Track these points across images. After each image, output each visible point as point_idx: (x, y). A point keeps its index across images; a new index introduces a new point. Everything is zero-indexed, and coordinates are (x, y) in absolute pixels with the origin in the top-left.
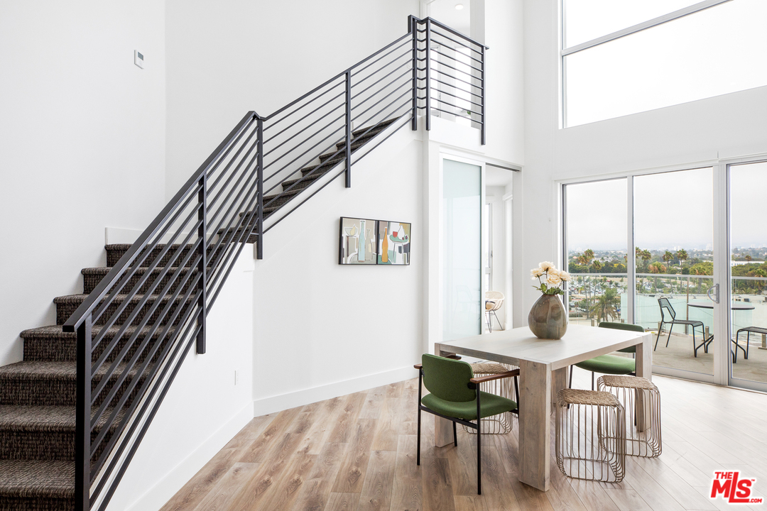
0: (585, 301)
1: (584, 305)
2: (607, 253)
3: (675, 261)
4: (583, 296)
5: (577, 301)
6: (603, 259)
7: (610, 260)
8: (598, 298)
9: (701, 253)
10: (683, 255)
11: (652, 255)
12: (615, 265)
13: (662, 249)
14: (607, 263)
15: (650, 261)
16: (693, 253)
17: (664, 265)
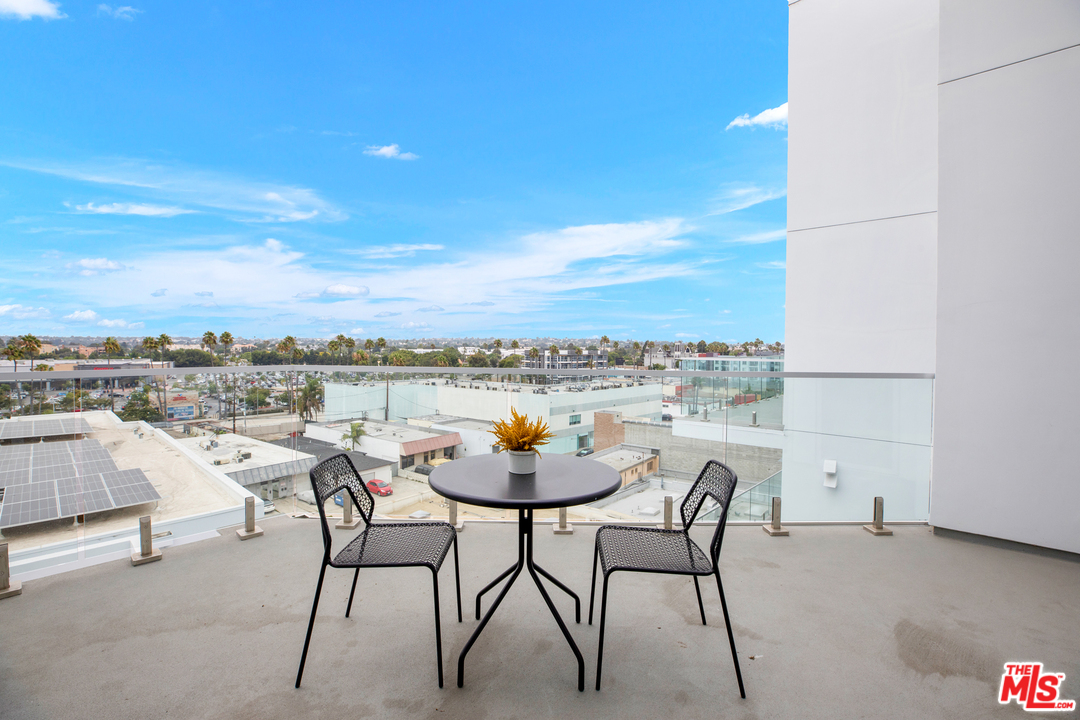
0: (287, 392)
1: (286, 398)
2: (313, 341)
3: (377, 349)
4: (284, 388)
5: (278, 394)
6: (308, 347)
7: (315, 348)
8: (301, 390)
9: (398, 342)
10: (382, 343)
11: (356, 343)
12: (321, 354)
13: (365, 339)
14: (312, 351)
15: (355, 349)
16: (391, 342)
17: (367, 353)
